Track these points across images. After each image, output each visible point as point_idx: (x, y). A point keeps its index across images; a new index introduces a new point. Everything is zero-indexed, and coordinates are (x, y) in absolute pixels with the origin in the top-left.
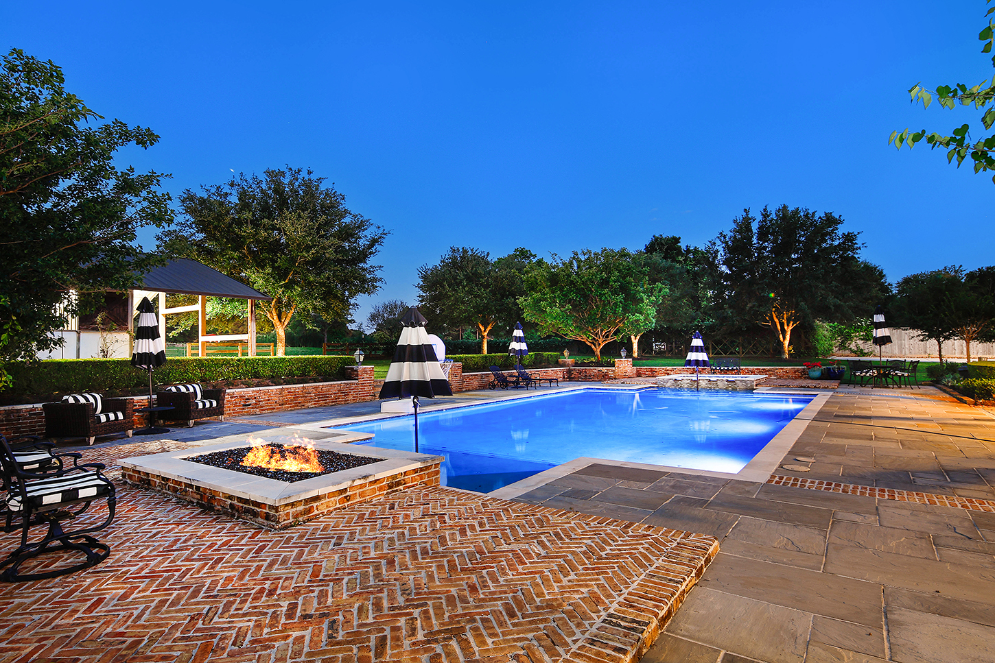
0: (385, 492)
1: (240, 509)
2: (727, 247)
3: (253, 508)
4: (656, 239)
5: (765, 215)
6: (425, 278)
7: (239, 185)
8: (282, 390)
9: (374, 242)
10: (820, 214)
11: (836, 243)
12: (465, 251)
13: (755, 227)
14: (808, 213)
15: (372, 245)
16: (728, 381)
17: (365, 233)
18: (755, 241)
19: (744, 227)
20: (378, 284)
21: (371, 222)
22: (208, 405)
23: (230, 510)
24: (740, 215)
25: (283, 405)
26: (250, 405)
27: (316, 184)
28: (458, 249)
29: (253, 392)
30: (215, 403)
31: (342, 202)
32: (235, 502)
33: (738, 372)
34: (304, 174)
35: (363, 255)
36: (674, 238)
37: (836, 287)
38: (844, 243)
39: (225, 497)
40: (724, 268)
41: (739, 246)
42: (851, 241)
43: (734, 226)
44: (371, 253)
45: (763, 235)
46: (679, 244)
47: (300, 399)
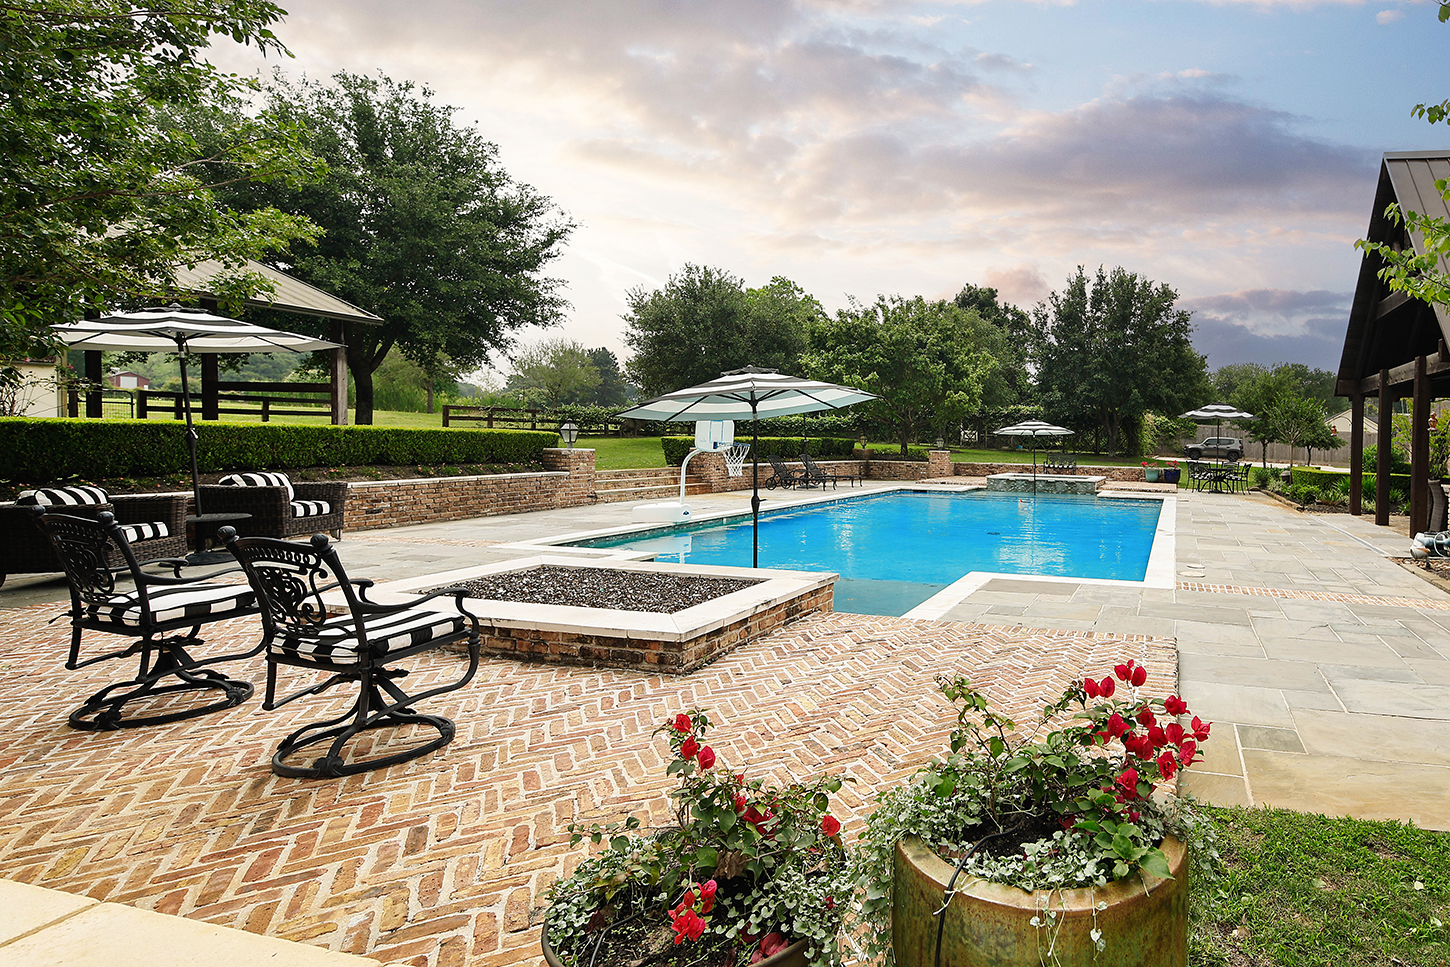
0: (783, 622)
1: (603, 654)
2: (1058, 312)
3: (631, 650)
4: (970, 288)
5: (1101, 278)
6: (639, 308)
7: (269, 89)
8: (439, 485)
9: (553, 237)
10: (1156, 285)
11: (1170, 322)
12: (708, 273)
13: (1089, 290)
14: (1146, 282)
15: (548, 243)
16: (1067, 482)
17: (541, 219)
18: (1088, 307)
19: (1077, 290)
20: (561, 310)
21: (552, 201)
22: (314, 510)
23: (579, 658)
24: (1074, 274)
25: (440, 511)
26: (379, 511)
27: (441, 115)
28: (697, 268)
29: (386, 488)
30: (326, 508)
31: (494, 157)
32: (593, 646)
33: (1073, 471)
34: (416, 94)
35: (532, 260)
36: (990, 290)
37: (1170, 374)
38: (1178, 322)
39: (569, 641)
40: (1052, 339)
41: (1070, 315)
42: (1185, 321)
43: (1067, 287)
44: (548, 256)
45: (1097, 302)
46: (995, 299)
47: (471, 503)
